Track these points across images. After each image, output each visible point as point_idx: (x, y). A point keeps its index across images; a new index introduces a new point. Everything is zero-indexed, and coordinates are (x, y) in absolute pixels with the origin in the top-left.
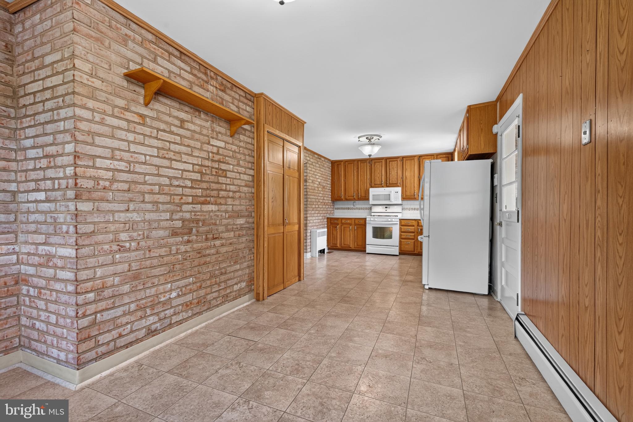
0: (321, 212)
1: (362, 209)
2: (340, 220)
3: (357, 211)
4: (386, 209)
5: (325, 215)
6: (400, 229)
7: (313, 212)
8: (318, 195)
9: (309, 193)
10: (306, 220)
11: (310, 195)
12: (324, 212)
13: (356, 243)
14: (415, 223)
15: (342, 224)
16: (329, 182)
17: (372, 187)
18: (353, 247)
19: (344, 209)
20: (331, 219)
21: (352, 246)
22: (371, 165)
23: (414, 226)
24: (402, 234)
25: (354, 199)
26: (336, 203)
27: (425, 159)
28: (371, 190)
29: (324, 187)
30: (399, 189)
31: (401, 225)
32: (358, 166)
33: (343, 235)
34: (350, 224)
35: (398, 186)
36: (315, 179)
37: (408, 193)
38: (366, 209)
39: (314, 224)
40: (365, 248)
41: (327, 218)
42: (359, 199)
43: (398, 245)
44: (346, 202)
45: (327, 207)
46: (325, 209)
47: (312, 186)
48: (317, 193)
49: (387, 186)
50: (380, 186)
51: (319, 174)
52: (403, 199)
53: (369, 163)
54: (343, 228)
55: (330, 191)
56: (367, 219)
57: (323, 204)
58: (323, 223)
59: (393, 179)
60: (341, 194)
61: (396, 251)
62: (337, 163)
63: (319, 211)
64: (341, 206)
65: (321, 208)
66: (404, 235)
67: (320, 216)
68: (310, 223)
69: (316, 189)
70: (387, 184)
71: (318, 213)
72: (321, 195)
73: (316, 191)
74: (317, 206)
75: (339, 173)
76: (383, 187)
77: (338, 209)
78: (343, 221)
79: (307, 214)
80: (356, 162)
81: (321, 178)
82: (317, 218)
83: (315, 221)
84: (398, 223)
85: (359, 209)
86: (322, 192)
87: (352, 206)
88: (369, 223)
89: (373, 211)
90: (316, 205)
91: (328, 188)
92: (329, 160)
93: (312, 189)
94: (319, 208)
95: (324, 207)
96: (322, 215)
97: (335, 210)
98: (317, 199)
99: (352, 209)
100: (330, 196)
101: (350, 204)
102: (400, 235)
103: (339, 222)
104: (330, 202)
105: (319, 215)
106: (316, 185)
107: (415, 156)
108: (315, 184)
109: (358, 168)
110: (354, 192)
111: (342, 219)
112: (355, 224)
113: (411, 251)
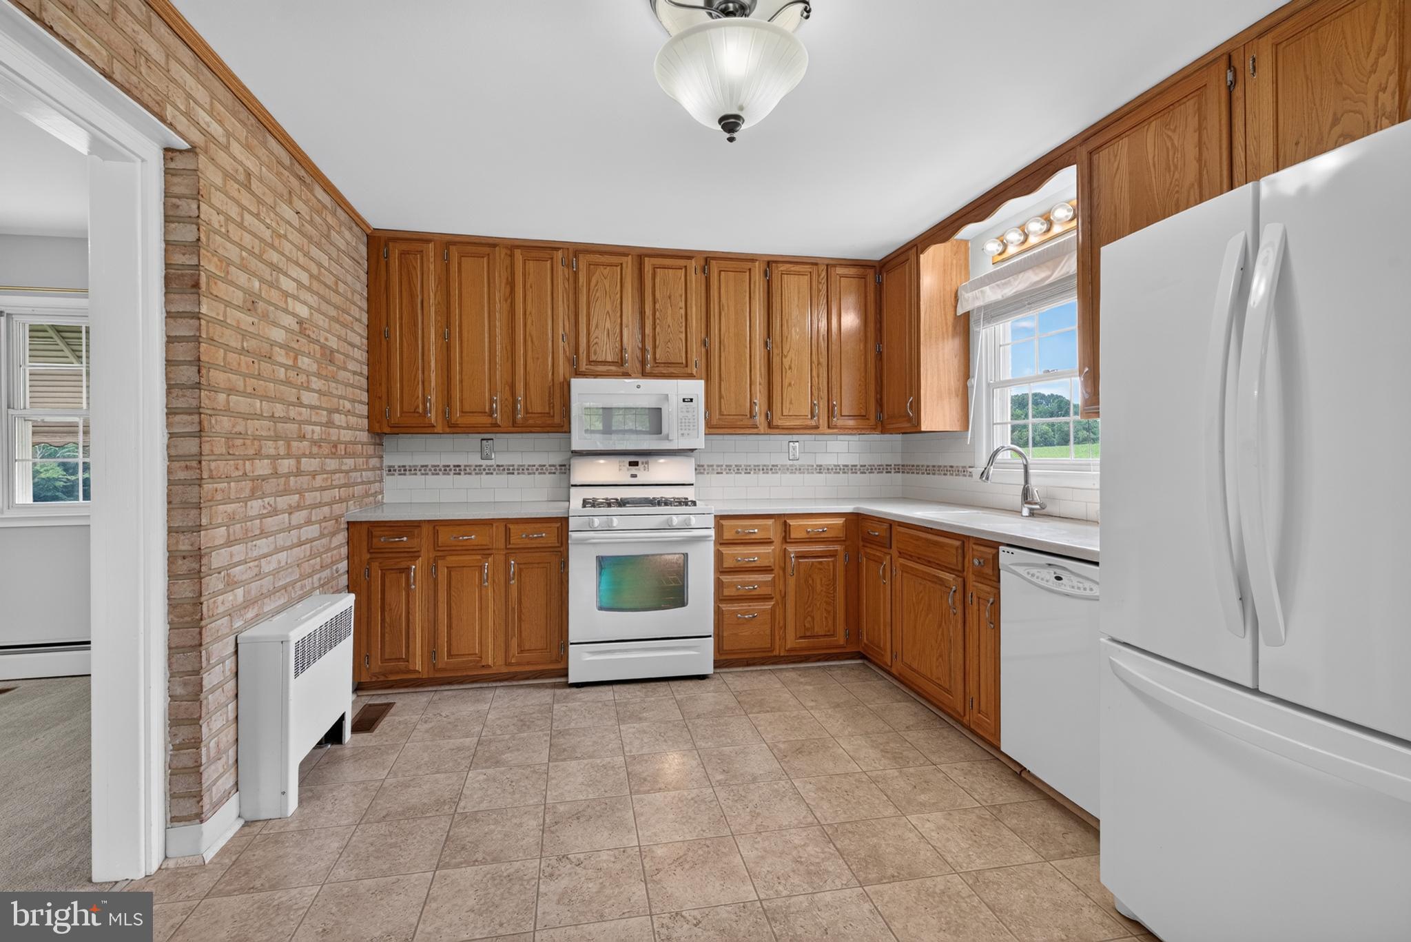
0: (310, 497)
1: (521, 470)
2: (425, 530)
3: (501, 479)
4: (634, 470)
5: (338, 509)
6: (719, 556)
7: (255, 506)
8: (290, 394)
9: (217, 377)
10: (197, 576)
11: (231, 391)
12: (327, 496)
13: (514, 643)
14: (772, 530)
15: (441, 551)
16: (358, 335)
17: (579, 374)
18: (500, 661)
19: (436, 470)
20: (373, 527)
21: (493, 658)
22: (576, 274)
23: (767, 542)
24: (726, 579)
25: (495, 428)
26: (387, 441)
27: (789, 273)
28: (578, 384)
29: (328, 355)
30: (696, 387)
31: (721, 542)
32: (512, 266)
33: (443, 607)
34: (485, 552)
35: (690, 376)
36: (274, 295)
37: (730, 407)
38: (541, 469)
39: (267, 583)
40: (563, 657)
41: (350, 524)
42: (518, 425)
43: (710, 629)
44: (448, 441)
45: (349, 463)
46: (339, 479)
47: (244, 334)
48: (287, 382)
49: (644, 374)
50: (619, 368)
51: (295, 272)
52: (712, 427)
53: (569, 265)
54: (443, 573)
55: (364, 382)
56: (573, 523)
57: (326, 449)
58: (327, 558)
59: (670, 347)
60: (425, 400)
61: (702, 657)
62: (405, 247)
63: (300, 492)
64: (419, 460)
65: (314, 475)
66: (734, 585)
67: (309, 522)
68: (231, 584)
69: (280, 356)
70: (643, 362)
71: (291, 510)
72: (309, 398)
73: (281, 373)
74: (286, 465)
75: (412, 296)
76: (626, 375)
77: (404, 470)
78: (445, 537)
79: (198, 528)
80: (500, 254)
81: (312, 300)
82: (282, 539)
83: (269, 565)
84: (712, 532)
85: (510, 470)
86: (316, 383)
87: (475, 460)
88: (582, 542)
89: (577, 478)
90: (275, 458)
91: (352, 366)
92: (355, 218)
93: (244, 351)
94: (299, 473)
95: (332, 464)
96: (317, 514)
97: (389, 481)
98: (287, 420)
99: (479, 470)
100: (364, 410)
101: (465, 451)
102: (719, 585)
103: (423, 542)
104: (364, 436)
105: (300, 516)
106: (278, 335)
107: (751, 259)
108: (275, 324)
109: (511, 284)
110: (492, 392)
111: (436, 524)
112: (510, 551)
113: (763, 650)
